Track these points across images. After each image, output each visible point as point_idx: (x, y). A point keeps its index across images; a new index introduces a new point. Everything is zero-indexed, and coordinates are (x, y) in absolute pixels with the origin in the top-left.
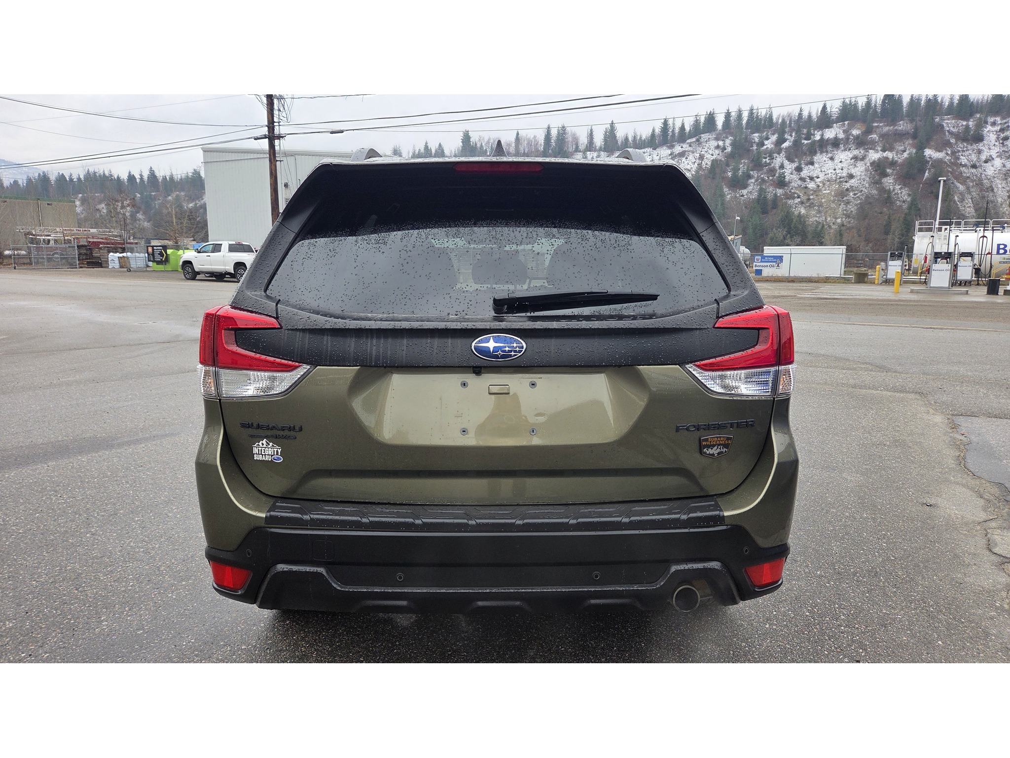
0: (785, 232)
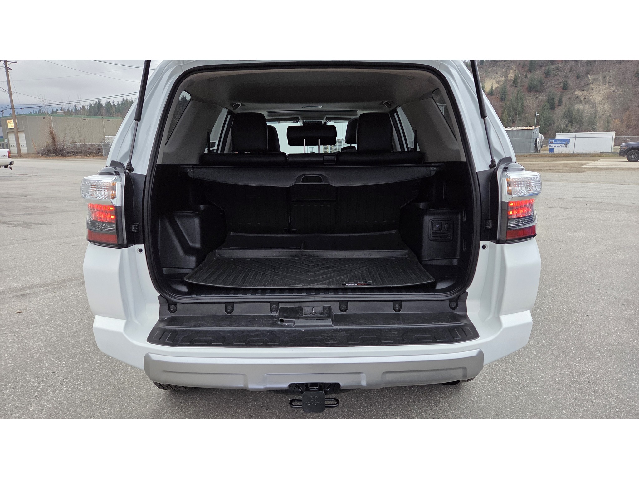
0: (567, 122)
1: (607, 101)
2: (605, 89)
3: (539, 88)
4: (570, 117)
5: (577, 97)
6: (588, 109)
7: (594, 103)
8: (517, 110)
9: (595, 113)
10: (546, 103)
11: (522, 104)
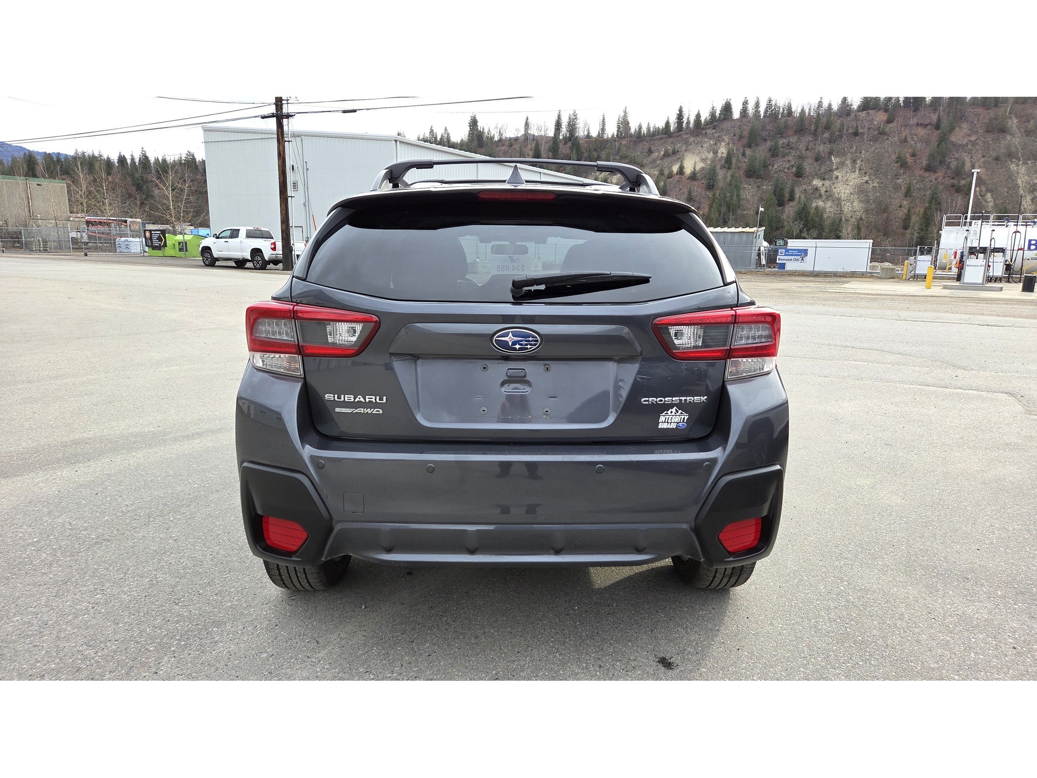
1: (857, 197)
2: (855, 179)
3: (762, 173)
4: (805, 218)
5: (816, 189)
6: (831, 207)
7: (839, 199)
8: (730, 204)
9: (840, 214)
10: (772, 196)
11: (737, 196)
